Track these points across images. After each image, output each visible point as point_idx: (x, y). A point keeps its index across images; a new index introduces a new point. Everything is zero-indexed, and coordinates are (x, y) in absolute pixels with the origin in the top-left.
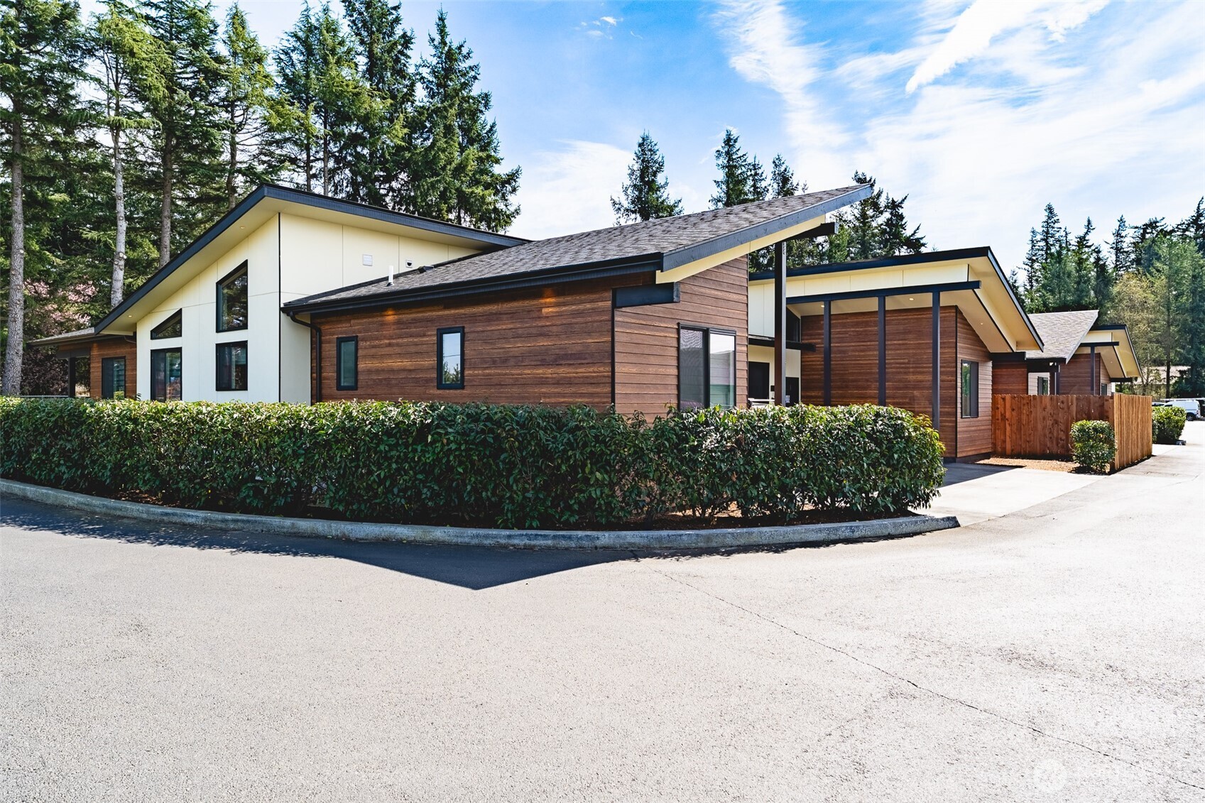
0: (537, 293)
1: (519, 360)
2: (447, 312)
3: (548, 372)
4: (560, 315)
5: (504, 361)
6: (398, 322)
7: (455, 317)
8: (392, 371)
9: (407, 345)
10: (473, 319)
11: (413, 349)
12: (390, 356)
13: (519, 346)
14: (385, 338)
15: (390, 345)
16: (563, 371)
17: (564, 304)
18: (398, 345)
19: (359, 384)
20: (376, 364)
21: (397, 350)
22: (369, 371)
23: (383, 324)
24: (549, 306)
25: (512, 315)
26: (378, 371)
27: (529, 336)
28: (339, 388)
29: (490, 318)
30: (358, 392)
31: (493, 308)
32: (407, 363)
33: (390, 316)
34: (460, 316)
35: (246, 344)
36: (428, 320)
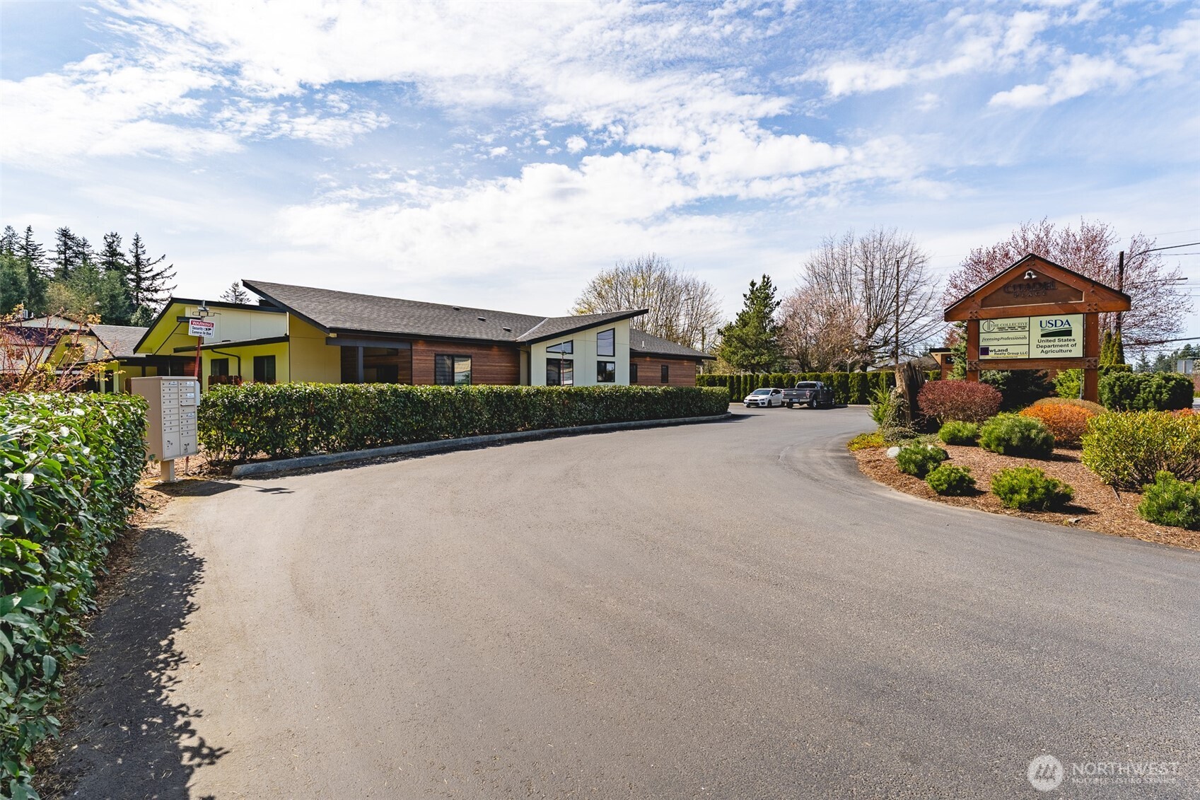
0: (683, 360)
1: (680, 376)
2: (664, 360)
3: (686, 379)
8: (649, 377)
10: (670, 363)
11: (655, 370)
12: (648, 371)
13: (679, 372)
14: (647, 365)
15: (648, 368)
18: (650, 368)
19: (638, 381)
20: (643, 374)
21: (650, 370)
22: (642, 376)
23: (645, 361)
24: (686, 363)
25: (679, 363)
26: (644, 377)
27: (682, 370)
29: (675, 363)
32: (653, 375)
33: (648, 359)
34: (666, 362)
35: (614, 363)
36: (659, 362)
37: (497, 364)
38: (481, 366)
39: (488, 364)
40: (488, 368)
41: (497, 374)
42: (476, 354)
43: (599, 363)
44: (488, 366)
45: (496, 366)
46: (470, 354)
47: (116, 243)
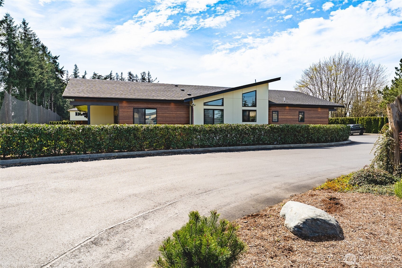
0: (318, 108)
1: (315, 118)
2: (301, 109)
3: (319, 120)
4: (321, 111)
5: (312, 118)
6: (290, 109)
7: (302, 110)
8: (288, 118)
9: (292, 114)
10: (306, 110)
11: (293, 115)
12: (287, 115)
13: (314, 116)
14: (286, 112)
15: (287, 113)
16: (322, 120)
17: (322, 110)
18: (289, 113)
19: (279, 121)
20: (282, 117)
21: (289, 115)
22: (282, 118)
23: (285, 109)
24: (319, 110)
25: (313, 110)
26: (284, 118)
27: (316, 114)
28: (273, 122)
29: (309, 110)
30: (279, 122)
31: (310, 109)
32: (291, 117)
33: (287, 108)
34: (303, 110)
35: (255, 111)
36: (297, 109)
37: (174, 113)
38: (163, 114)
39: (168, 113)
40: (168, 115)
41: (174, 118)
42: (160, 107)
43: (244, 111)
44: (167, 114)
45: (173, 114)
46: (156, 108)
47: (145, 75)
